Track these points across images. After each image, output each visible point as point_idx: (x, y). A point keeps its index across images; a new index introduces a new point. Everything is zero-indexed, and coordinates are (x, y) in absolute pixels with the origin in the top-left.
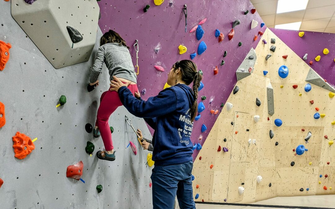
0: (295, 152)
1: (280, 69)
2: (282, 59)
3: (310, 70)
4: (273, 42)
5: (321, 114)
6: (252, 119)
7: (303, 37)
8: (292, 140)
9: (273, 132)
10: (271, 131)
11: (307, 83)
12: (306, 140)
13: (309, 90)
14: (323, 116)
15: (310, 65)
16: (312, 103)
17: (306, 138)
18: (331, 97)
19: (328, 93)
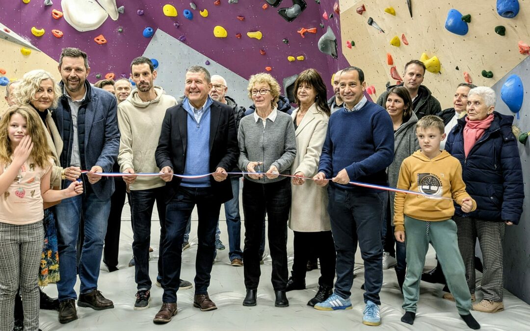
18: (26, 54)
19: (17, 48)
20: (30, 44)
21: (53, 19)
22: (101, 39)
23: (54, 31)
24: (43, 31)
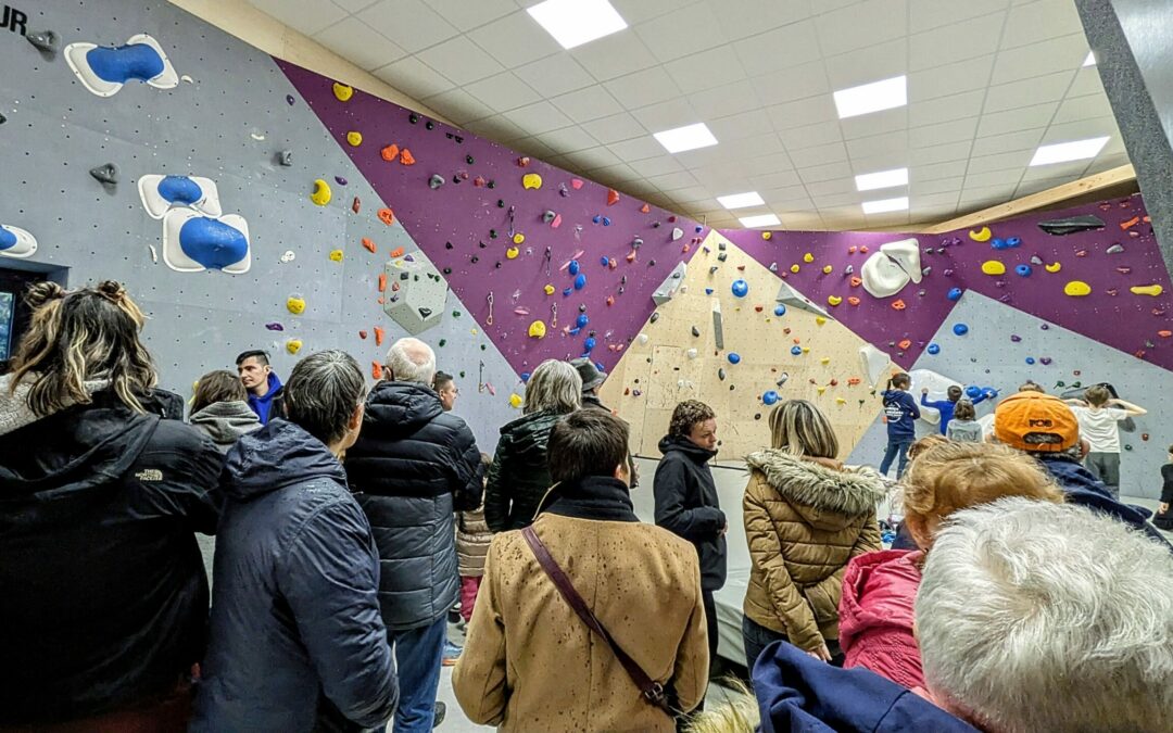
0: (762, 401)
1: (734, 284)
2: (737, 271)
3: (783, 285)
4: (722, 248)
5: (803, 348)
6: (685, 354)
7: (770, 239)
8: (756, 383)
9: (723, 372)
10: (720, 370)
11: (778, 304)
12: (780, 384)
13: (781, 314)
14: (806, 352)
15: (783, 278)
16: (787, 332)
17: (779, 381)
18: (820, 323)
19: (814, 317)
20: (826, 313)
21: (851, 286)
22: (900, 305)
23: (851, 299)
24: (840, 299)
